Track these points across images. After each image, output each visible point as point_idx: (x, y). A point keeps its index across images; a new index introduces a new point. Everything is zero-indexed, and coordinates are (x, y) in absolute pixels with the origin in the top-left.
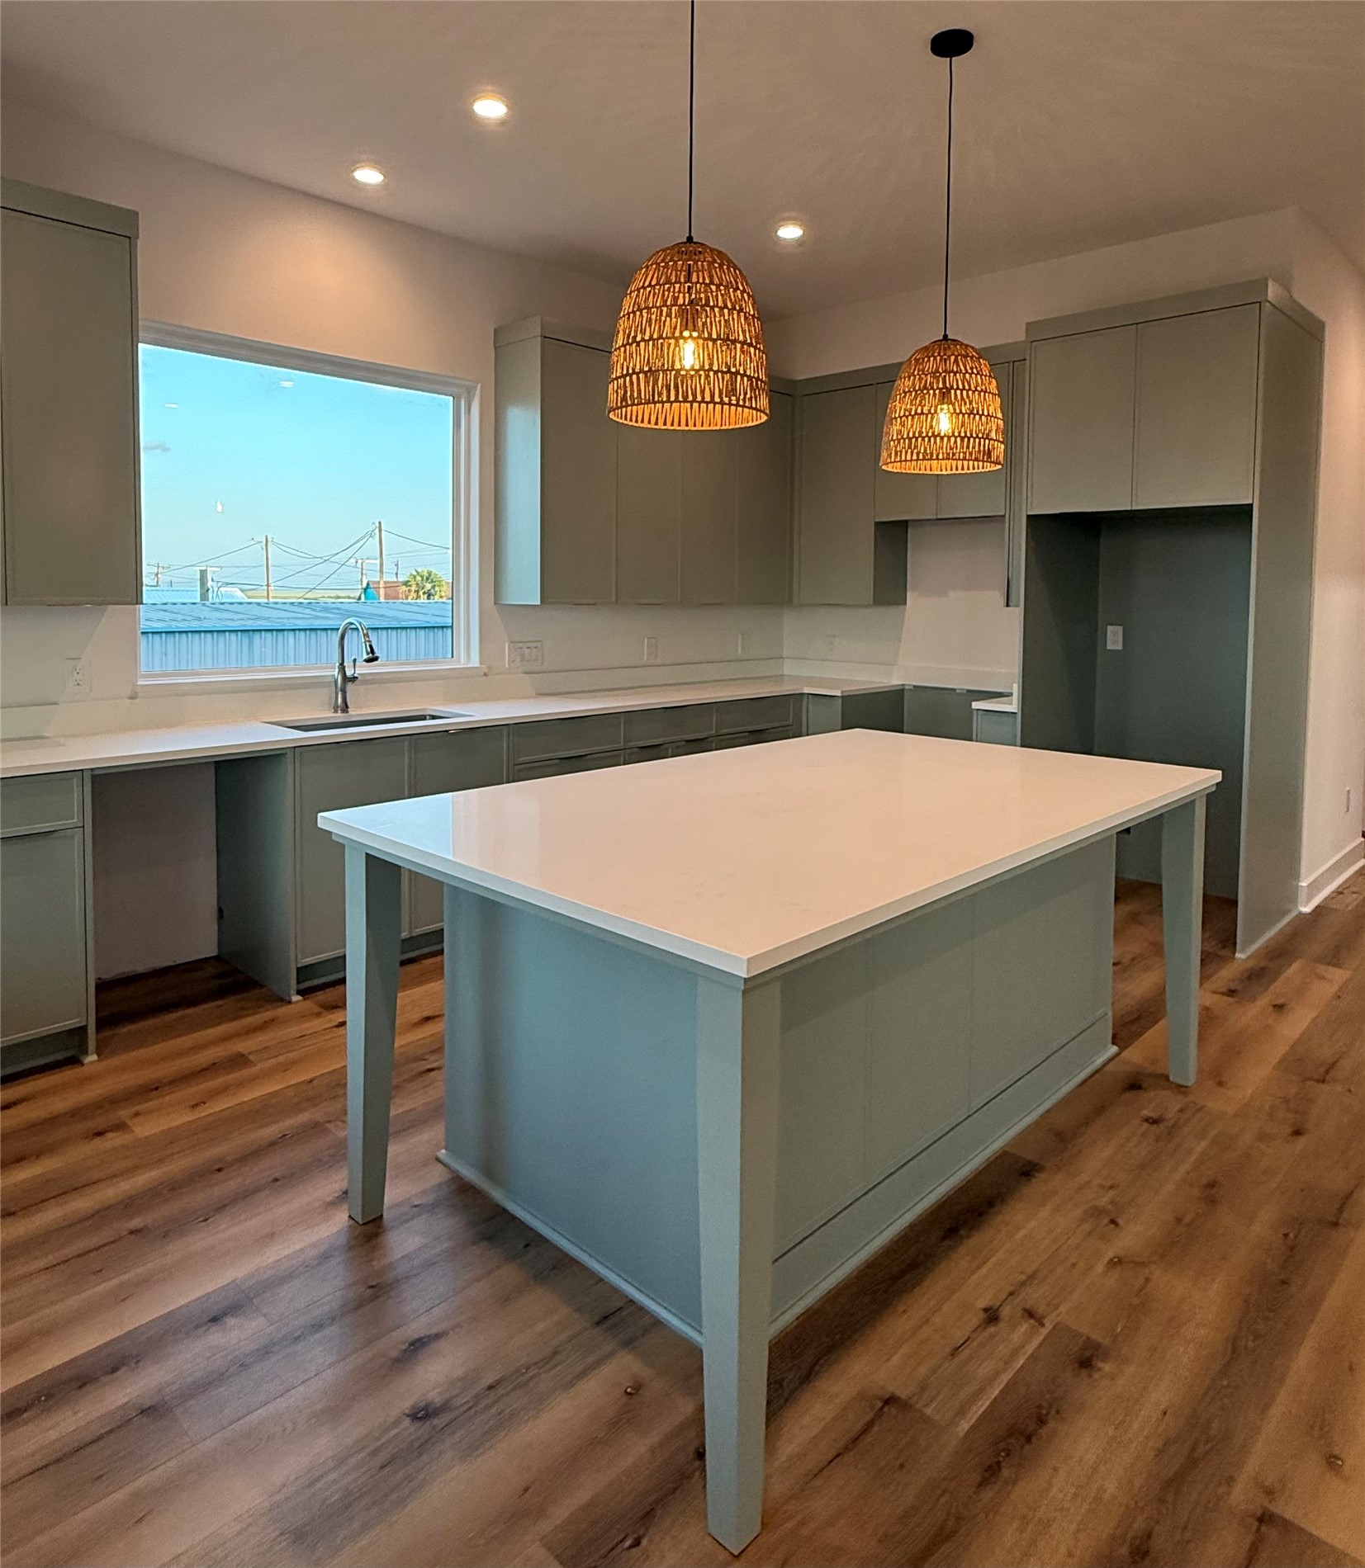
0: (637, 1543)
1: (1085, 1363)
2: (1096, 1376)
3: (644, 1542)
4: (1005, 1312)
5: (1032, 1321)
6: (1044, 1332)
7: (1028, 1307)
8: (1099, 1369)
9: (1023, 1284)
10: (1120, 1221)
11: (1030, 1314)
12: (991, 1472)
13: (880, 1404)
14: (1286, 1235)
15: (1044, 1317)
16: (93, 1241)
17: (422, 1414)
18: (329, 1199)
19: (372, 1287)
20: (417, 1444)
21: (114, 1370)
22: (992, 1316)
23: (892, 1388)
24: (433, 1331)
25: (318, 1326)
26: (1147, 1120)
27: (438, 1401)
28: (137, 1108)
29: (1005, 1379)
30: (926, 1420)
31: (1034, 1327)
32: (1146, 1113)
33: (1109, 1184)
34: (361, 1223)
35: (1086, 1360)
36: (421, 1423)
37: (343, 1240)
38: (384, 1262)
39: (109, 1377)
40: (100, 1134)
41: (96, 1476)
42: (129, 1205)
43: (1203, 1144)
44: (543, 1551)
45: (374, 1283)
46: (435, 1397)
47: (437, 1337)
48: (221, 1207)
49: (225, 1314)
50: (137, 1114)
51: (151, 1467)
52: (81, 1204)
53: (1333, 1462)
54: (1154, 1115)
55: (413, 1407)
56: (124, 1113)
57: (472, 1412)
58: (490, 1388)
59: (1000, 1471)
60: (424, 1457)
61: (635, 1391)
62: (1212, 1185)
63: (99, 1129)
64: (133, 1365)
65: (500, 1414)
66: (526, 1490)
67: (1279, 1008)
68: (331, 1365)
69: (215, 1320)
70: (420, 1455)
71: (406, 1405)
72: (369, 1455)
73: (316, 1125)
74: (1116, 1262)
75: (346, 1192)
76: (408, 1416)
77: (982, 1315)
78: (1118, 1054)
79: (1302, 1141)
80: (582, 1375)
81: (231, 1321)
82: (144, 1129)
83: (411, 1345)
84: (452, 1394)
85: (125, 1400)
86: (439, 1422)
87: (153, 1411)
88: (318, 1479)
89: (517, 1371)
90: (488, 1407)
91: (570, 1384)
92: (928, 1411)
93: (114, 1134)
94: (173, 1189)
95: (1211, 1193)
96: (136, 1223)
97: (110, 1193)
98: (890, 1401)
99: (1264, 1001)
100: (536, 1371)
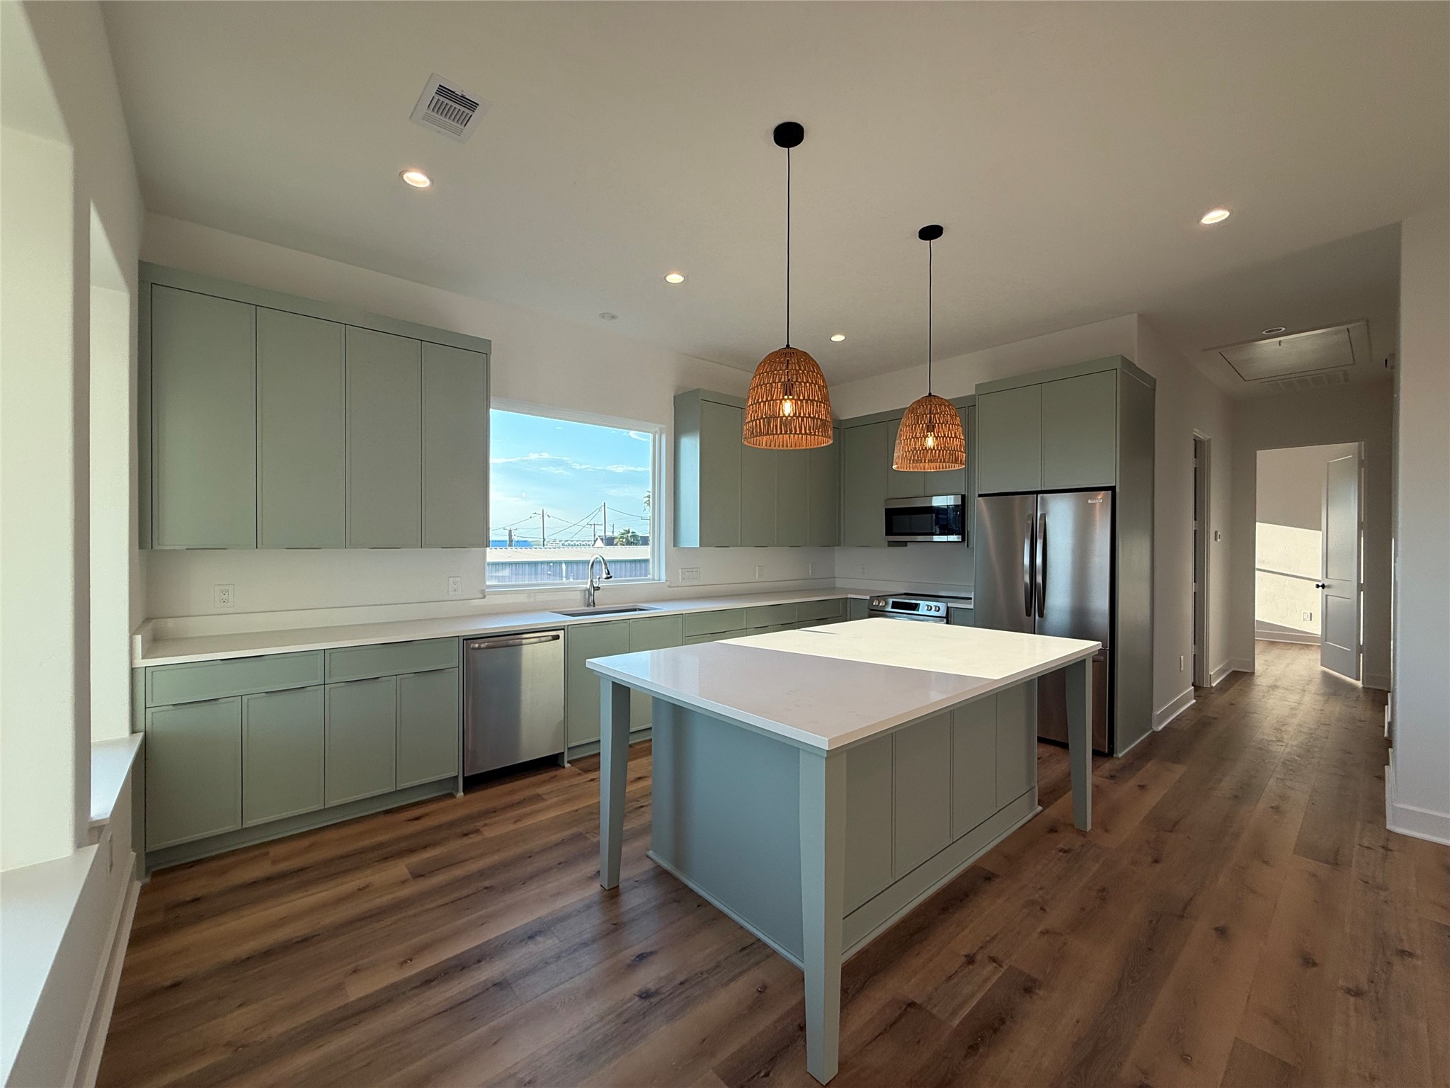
0: (767, 1075)
1: (1028, 990)
2: (1035, 998)
3: (771, 1074)
4: (979, 957)
5: (995, 964)
6: (1003, 970)
7: (991, 956)
8: (1036, 994)
9: (989, 942)
10: (1046, 908)
11: (993, 960)
12: (973, 1049)
13: (904, 1007)
14: (1151, 922)
15: (1003, 962)
16: (465, 892)
17: (645, 995)
18: (589, 875)
19: (614, 924)
20: (642, 1012)
21: (479, 961)
22: (970, 960)
23: (911, 997)
24: (649, 950)
25: (585, 944)
26: (1061, 850)
27: (653, 989)
28: (487, 822)
29: (979, 996)
30: (932, 1016)
31: (996, 967)
32: (1060, 846)
33: (1039, 887)
34: (607, 888)
35: (1028, 989)
36: (643, 1000)
37: (596, 898)
38: (622, 910)
39: (476, 966)
40: (465, 835)
41: (472, 1017)
42: (482, 874)
43: (1098, 865)
44: (715, 1075)
45: (615, 922)
46: (652, 986)
47: (651, 953)
48: (531, 877)
49: (536, 935)
50: (485, 825)
51: (500, 1015)
52: (458, 872)
53: (1185, 1058)
54: (1066, 848)
55: (640, 991)
56: (479, 824)
57: (672, 996)
58: (682, 983)
59: (978, 1049)
60: (647, 1019)
61: (763, 989)
62: (1103, 890)
63: (465, 832)
64: (488, 959)
65: (687, 998)
66: (704, 1040)
67: (1142, 787)
68: (594, 966)
69: (531, 937)
70: (644, 1018)
71: (636, 990)
72: (616, 1016)
73: (580, 834)
74: (1045, 933)
75: (599, 872)
76: (637, 996)
77: (964, 959)
78: (1042, 811)
79: (1159, 866)
80: (733, 979)
81: (539, 939)
82: (489, 833)
83: (637, 957)
84: (661, 985)
85: (485, 978)
86: (654, 1000)
87: (500, 985)
88: (590, 1027)
89: (697, 974)
90: (680, 994)
91: (726, 984)
92: (934, 1011)
93: (474, 835)
94: (505, 867)
95: (1103, 895)
96: (487, 883)
97: (473, 867)
98: (911, 1004)
99: (1133, 782)
100: (706, 975)
